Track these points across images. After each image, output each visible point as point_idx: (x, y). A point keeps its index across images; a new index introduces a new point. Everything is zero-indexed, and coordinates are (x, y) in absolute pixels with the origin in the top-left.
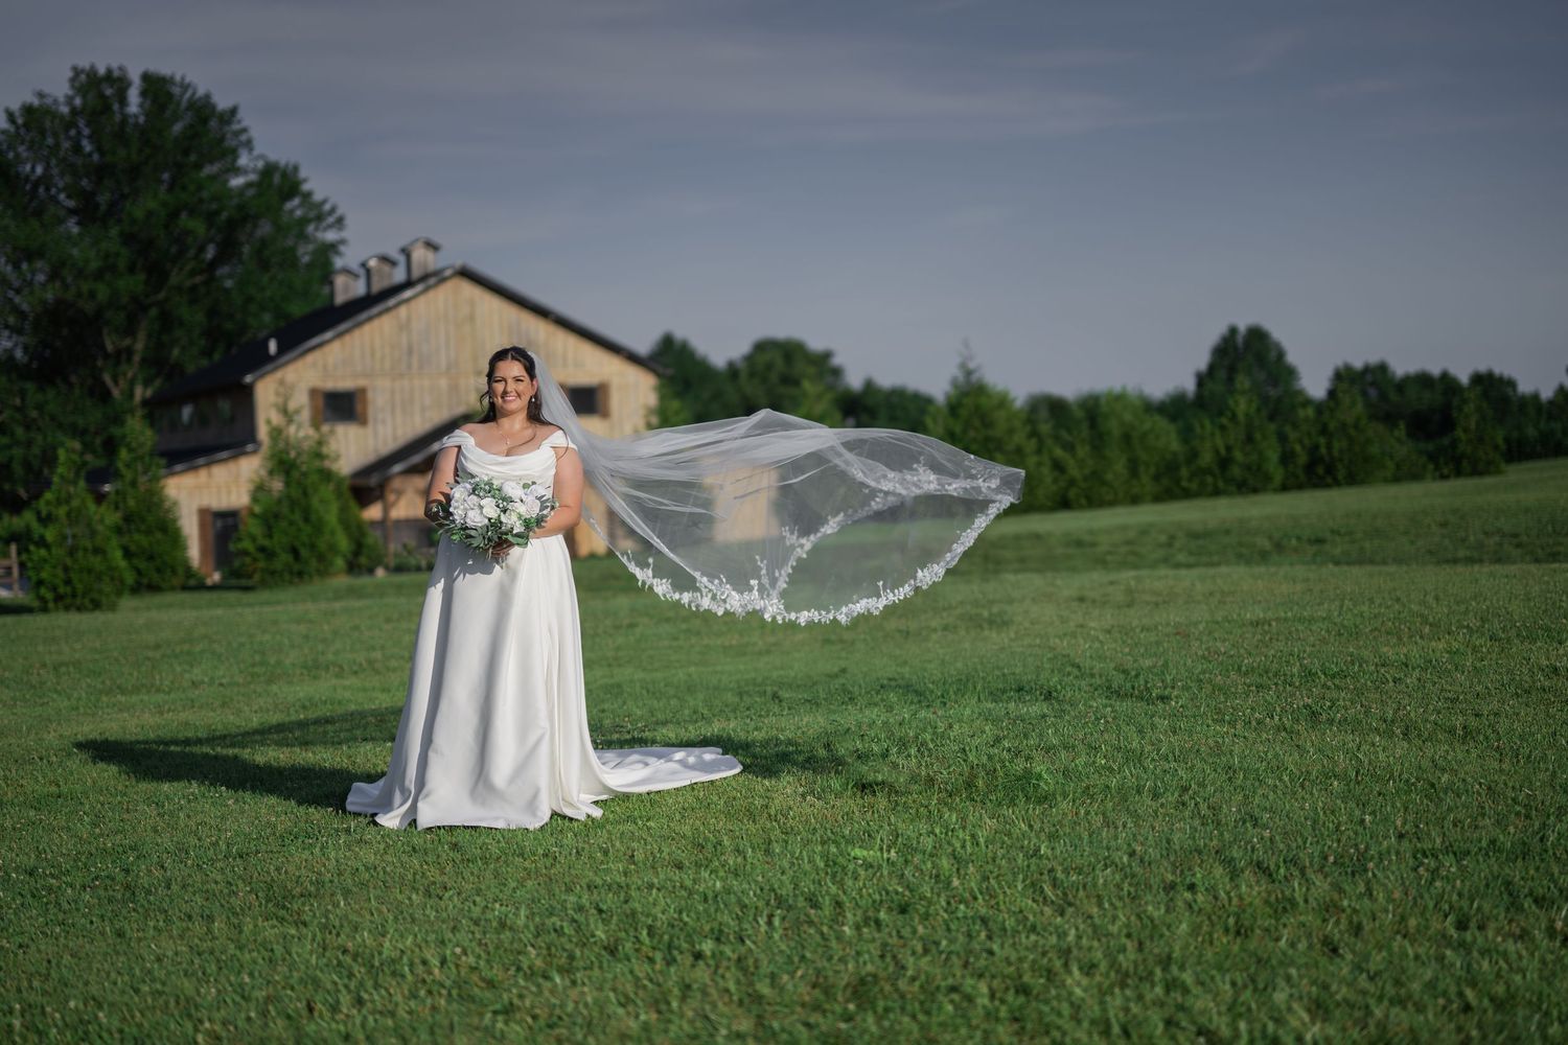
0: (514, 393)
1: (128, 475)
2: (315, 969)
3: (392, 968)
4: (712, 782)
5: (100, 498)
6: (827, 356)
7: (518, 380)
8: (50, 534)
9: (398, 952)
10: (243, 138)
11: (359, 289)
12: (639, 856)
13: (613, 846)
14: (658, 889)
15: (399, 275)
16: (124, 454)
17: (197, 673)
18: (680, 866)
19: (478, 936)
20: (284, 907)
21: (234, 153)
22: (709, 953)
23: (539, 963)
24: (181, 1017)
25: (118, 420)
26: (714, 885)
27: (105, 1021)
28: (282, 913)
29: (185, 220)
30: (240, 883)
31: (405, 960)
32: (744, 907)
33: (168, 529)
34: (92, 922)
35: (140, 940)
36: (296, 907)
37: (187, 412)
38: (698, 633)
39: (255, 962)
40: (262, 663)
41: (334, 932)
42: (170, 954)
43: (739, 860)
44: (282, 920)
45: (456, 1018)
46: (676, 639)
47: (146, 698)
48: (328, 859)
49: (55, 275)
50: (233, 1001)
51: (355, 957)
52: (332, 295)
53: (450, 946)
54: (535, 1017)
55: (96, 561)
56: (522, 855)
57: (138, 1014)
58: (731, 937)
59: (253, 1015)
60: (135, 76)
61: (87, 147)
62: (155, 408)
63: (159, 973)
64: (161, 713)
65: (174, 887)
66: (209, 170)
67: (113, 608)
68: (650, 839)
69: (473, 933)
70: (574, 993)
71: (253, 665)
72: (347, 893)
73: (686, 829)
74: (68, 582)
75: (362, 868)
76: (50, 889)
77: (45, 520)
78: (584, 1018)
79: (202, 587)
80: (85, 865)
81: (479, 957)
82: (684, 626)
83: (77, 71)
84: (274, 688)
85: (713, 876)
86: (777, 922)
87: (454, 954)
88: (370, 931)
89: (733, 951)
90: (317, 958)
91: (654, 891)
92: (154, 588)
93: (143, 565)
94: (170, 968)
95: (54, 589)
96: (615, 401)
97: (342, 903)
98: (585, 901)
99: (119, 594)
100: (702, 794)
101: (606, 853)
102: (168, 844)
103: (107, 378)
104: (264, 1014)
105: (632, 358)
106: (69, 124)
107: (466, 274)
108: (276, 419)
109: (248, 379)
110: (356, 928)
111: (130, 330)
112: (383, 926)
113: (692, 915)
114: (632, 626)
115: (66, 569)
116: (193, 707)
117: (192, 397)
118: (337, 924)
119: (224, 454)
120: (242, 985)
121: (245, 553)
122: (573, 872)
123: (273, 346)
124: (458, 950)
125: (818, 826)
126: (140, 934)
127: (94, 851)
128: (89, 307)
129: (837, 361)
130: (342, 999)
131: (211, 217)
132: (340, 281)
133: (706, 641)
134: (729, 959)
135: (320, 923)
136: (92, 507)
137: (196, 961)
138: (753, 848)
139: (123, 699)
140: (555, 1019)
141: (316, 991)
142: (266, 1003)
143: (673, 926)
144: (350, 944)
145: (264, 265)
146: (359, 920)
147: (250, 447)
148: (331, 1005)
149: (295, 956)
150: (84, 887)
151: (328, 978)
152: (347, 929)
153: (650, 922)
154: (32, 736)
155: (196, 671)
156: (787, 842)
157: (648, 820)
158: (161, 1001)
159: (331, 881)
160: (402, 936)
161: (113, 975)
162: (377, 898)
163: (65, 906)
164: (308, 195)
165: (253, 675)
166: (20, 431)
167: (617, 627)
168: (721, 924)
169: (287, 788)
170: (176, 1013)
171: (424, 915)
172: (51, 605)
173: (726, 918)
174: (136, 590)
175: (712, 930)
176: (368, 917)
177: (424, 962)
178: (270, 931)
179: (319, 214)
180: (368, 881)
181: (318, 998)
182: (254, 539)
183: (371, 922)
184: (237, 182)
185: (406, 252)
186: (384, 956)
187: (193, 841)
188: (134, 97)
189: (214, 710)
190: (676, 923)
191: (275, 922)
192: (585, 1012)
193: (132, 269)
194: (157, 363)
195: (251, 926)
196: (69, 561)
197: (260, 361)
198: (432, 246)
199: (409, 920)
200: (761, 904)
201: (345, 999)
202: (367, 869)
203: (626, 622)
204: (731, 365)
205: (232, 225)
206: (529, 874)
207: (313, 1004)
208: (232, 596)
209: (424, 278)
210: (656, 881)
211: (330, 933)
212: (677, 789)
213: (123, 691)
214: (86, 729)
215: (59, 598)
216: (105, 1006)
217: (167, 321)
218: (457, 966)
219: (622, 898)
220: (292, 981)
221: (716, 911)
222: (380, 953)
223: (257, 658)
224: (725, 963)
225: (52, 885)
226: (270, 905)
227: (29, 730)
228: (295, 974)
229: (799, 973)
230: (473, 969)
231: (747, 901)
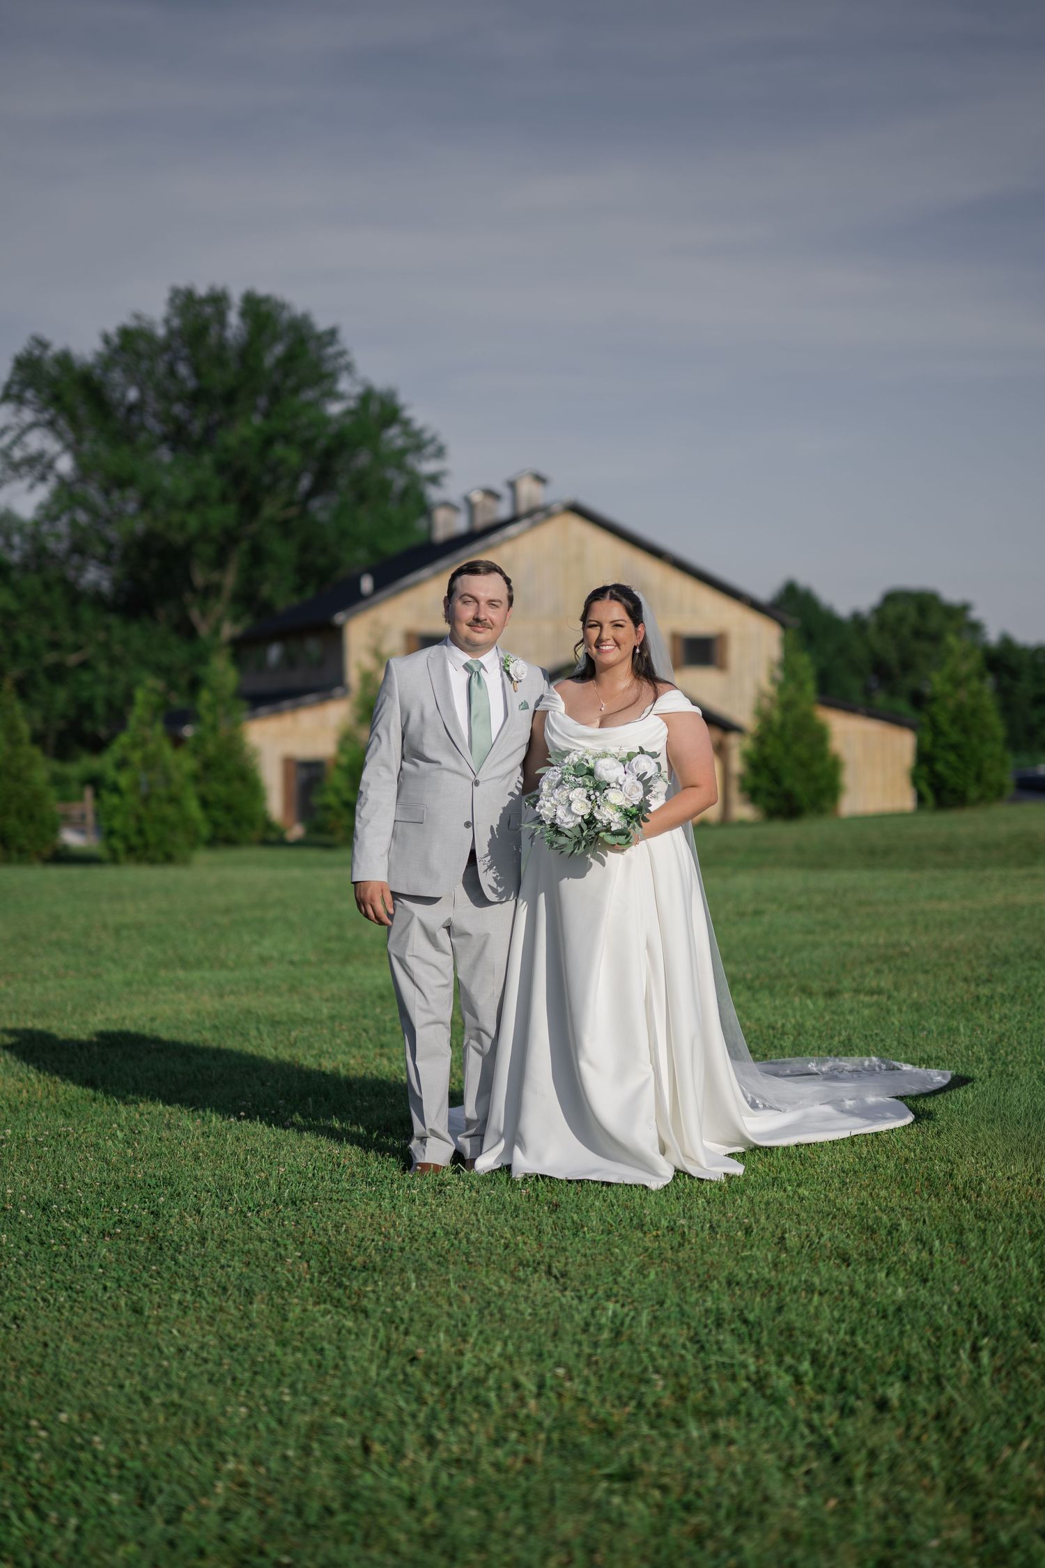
0: (611, 642)
1: (208, 718)
2: (376, 1385)
3: (474, 1392)
4: (876, 1134)
5: (178, 742)
6: (965, 608)
7: (617, 625)
8: (124, 780)
9: (483, 1368)
10: (342, 361)
11: (460, 524)
12: (792, 1240)
13: (757, 1221)
14: (821, 1294)
15: (503, 510)
16: (205, 696)
17: (267, 946)
18: (846, 1260)
19: (587, 1350)
20: (340, 1285)
21: (333, 376)
22: (895, 1402)
23: (668, 1401)
24: (200, 1450)
25: (202, 659)
26: (894, 1292)
27: (101, 1448)
28: (338, 1293)
29: (279, 450)
30: (289, 1242)
31: (491, 1382)
32: (937, 1329)
33: (247, 780)
34: (105, 1288)
35: (159, 1321)
36: (355, 1285)
37: (274, 653)
38: (837, 927)
39: (298, 1367)
40: (340, 938)
41: (402, 1328)
42: (194, 1346)
43: (925, 1255)
44: (338, 1303)
45: (558, 1486)
46: (810, 932)
47: (207, 974)
48: (400, 1216)
49: (145, 504)
50: (268, 1427)
51: (428, 1368)
52: (430, 528)
53: (550, 1363)
54: (664, 1489)
55: (170, 811)
56: (641, 1226)
57: (144, 1440)
58: (925, 1376)
59: (290, 1453)
60: (236, 297)
61: (183, 370)
62: (242, 649)
63: (179, 1375)
64: (221, 996)
65: (211, 1244)
66: (309, 395)
67: (186, 862)
68: (803, 1215)
69: (580, 1344)
70: (718, 1453)
71: (329, 939)
72: (420, 1270)
73: (850, 1203)
74: (140, 832)
75: (440, 1232)
76: (62, 1235)
77: (122, 764)
78: (732, 1497)
79: (282, 842)
80: (109, 1201)
81: (587, 1382)
82: (820, 917)
83: (176, 292)
84: (350, 970)
85: (892, 1279)
86: (985, 1357)
87: (555, 1376)
88: (447, 1331)
89: (930, 1400)
90: (379, 1367)
91: (816, 1298)
92: (230, 842)
93: (219, 815)
94: (191, 1368)
95: (125, 838)
96: (735, 653)
97: (414, 1285)
98: (726, 1306)
99: (193, 846)
100: (865, 1150)
101: (748, 1231)
102: (210, 1181)
103: (195, 614)
104: (306, 1450)
105: (754, 605)
106: (166, 347)
107: (577, 510)
108: (368, 662)
109: (339, 618)
110: (430, 1325)
111: (220, 563)
112: (464, 1325)
113: (869, 1337)
114: (757, 913)
115: (139, 818)
116: (257, 989)
117: (281, 635)
118: (406, 1316)
119: (310, 698)
120: (280, 1404)
121: (327, 808)
122: (708, 1258)
123: (367, 584)
124: (561, 1371)
125: (1023, 1212)
126: (161, 1312)
127: (121, 1183)
128: (178, 539)
129: (975, 615)
130: (407, 1436)
131: (307, 445)
132: (441, 516)
133: (846, 938)
134: (925, 1413)
135: (384, 1312)
136: (168, 752)
137: (226, 1361)
138: (941, 1238)
139: (181, 973)
140: (690, 1496)
141: (375, 1421)
142: (308, 1437)
143: (844, 1354)
144: (420, 1351)
145: (362, 497)
146: (435, 1311)
147: (338, 691)
148: (393, 1446)
149: (351, 1363)
150: (103, 1233)
151: (394, 1402)
152: (418, 1326)
153: (812, 1345)
154: (77, 1017)
155: (267, 943)
156: (984, 1231)
157: (799, 1185)
158: (175, 1421)
159: (402, 1250)
160: (487, 1341)
161: (121, 1373)
162: (458, 1280)
163: (77, 1260)
164: (406, 423)
165: (328, 952)
166: (103, 669)
167: (742, 915)
168: (908, 1355)
169: (355, 1108)
170: (193, 1440)
171: (517, 1310)
172: (122, 857)
173: (914, 1346)
174: (213, 842)
175: (897, 1364)
176: (446, 1307)
177: (517, 1386)
178: (324, 1320)
179: (418, 443)
180: (448, 1251)
181: (377, 1433)
182: (337, 792)
183: (450, 1315)
184: (335, 409)
185: (512, 485)
186: (465, 1371)
187: (239, 1177)
188: (233, 318)
189: (280, 995)
190: (849, 1350)
191: (328, 1306)
192: (734, 1490)
193: (224, 499)
194: (247, 599)
195: (298, 1310)
196: (142, 810)
197: (352, 599)
198: (540, 479)
199: (498, 1316)
200: (961, 1327)
201: (412, 1438)
202: (447, 1234)
203: (750, 908)
204: (856, 617)
205: (329, 455)
206: (650, 1257)
207: (369, 1442)
208: (312, 854)
209: (531, 513)
210: (816, 1280)
211: (397, 1328)
212: (833, 1143)
213: (185, 964)
214: (136, 1012)
215: (131, 850)
216: (106, 1422)
217: (258, 556)
218: (560, 1396)
219: (773, 1304)
220: (346, 1403)
221: (902, 1333)
222: (460, 1368)
223: (334, 931)
224: (920, 1420)
225: (65, 1228)
226: (324, 1279)
227: (74, 1011)
228: (350, 1392)
229: (1025, 1444)
230: (580, 1401)
231: (941, 1321)
